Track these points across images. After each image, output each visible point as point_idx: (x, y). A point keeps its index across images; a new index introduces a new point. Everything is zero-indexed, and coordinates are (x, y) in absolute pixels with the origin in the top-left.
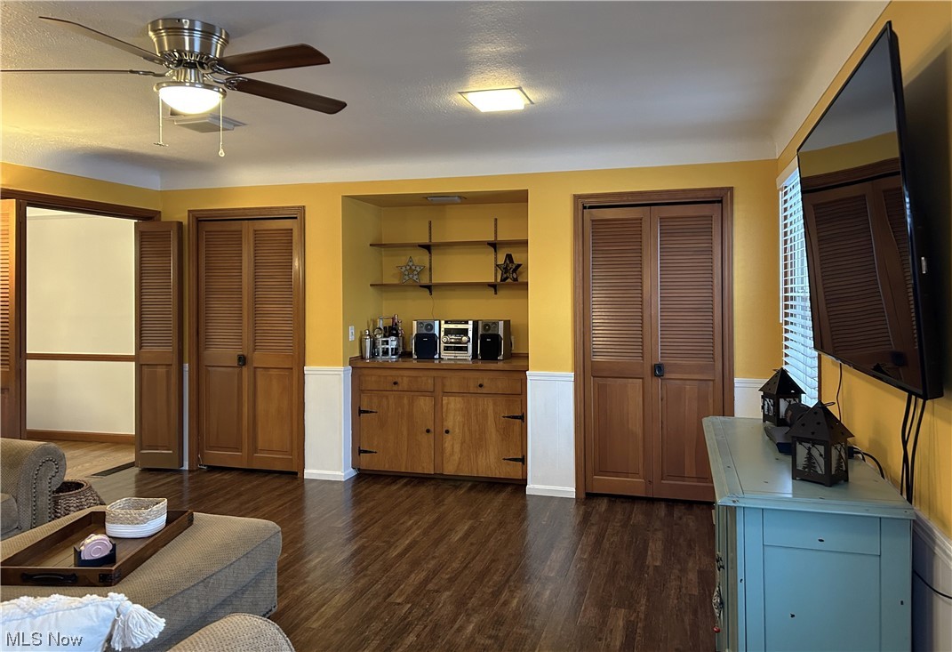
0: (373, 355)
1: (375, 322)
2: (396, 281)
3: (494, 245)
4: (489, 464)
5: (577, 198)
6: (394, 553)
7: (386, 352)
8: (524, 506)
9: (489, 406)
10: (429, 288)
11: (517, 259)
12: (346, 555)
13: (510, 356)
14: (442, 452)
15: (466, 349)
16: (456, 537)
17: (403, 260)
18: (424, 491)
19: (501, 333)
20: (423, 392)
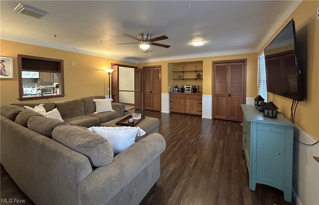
0: (173, 91)
1: (173, 86)
2: (177, 78)
3: (196, 71)
4: (195, 112)
5: (213, 62)
6: (178, 126)
7: (175, 91)
8: (201, 120)
9: (195, 101)
10: (183, 79)
11: (200, 74)
12: (169, 126)
13: (199, 92)
14: (186, 109)
15: (190, 91)
16: (189, 124)
17: (178, 74)
18: (182, 116)
19: (197, 88)
20: (182, 98)
